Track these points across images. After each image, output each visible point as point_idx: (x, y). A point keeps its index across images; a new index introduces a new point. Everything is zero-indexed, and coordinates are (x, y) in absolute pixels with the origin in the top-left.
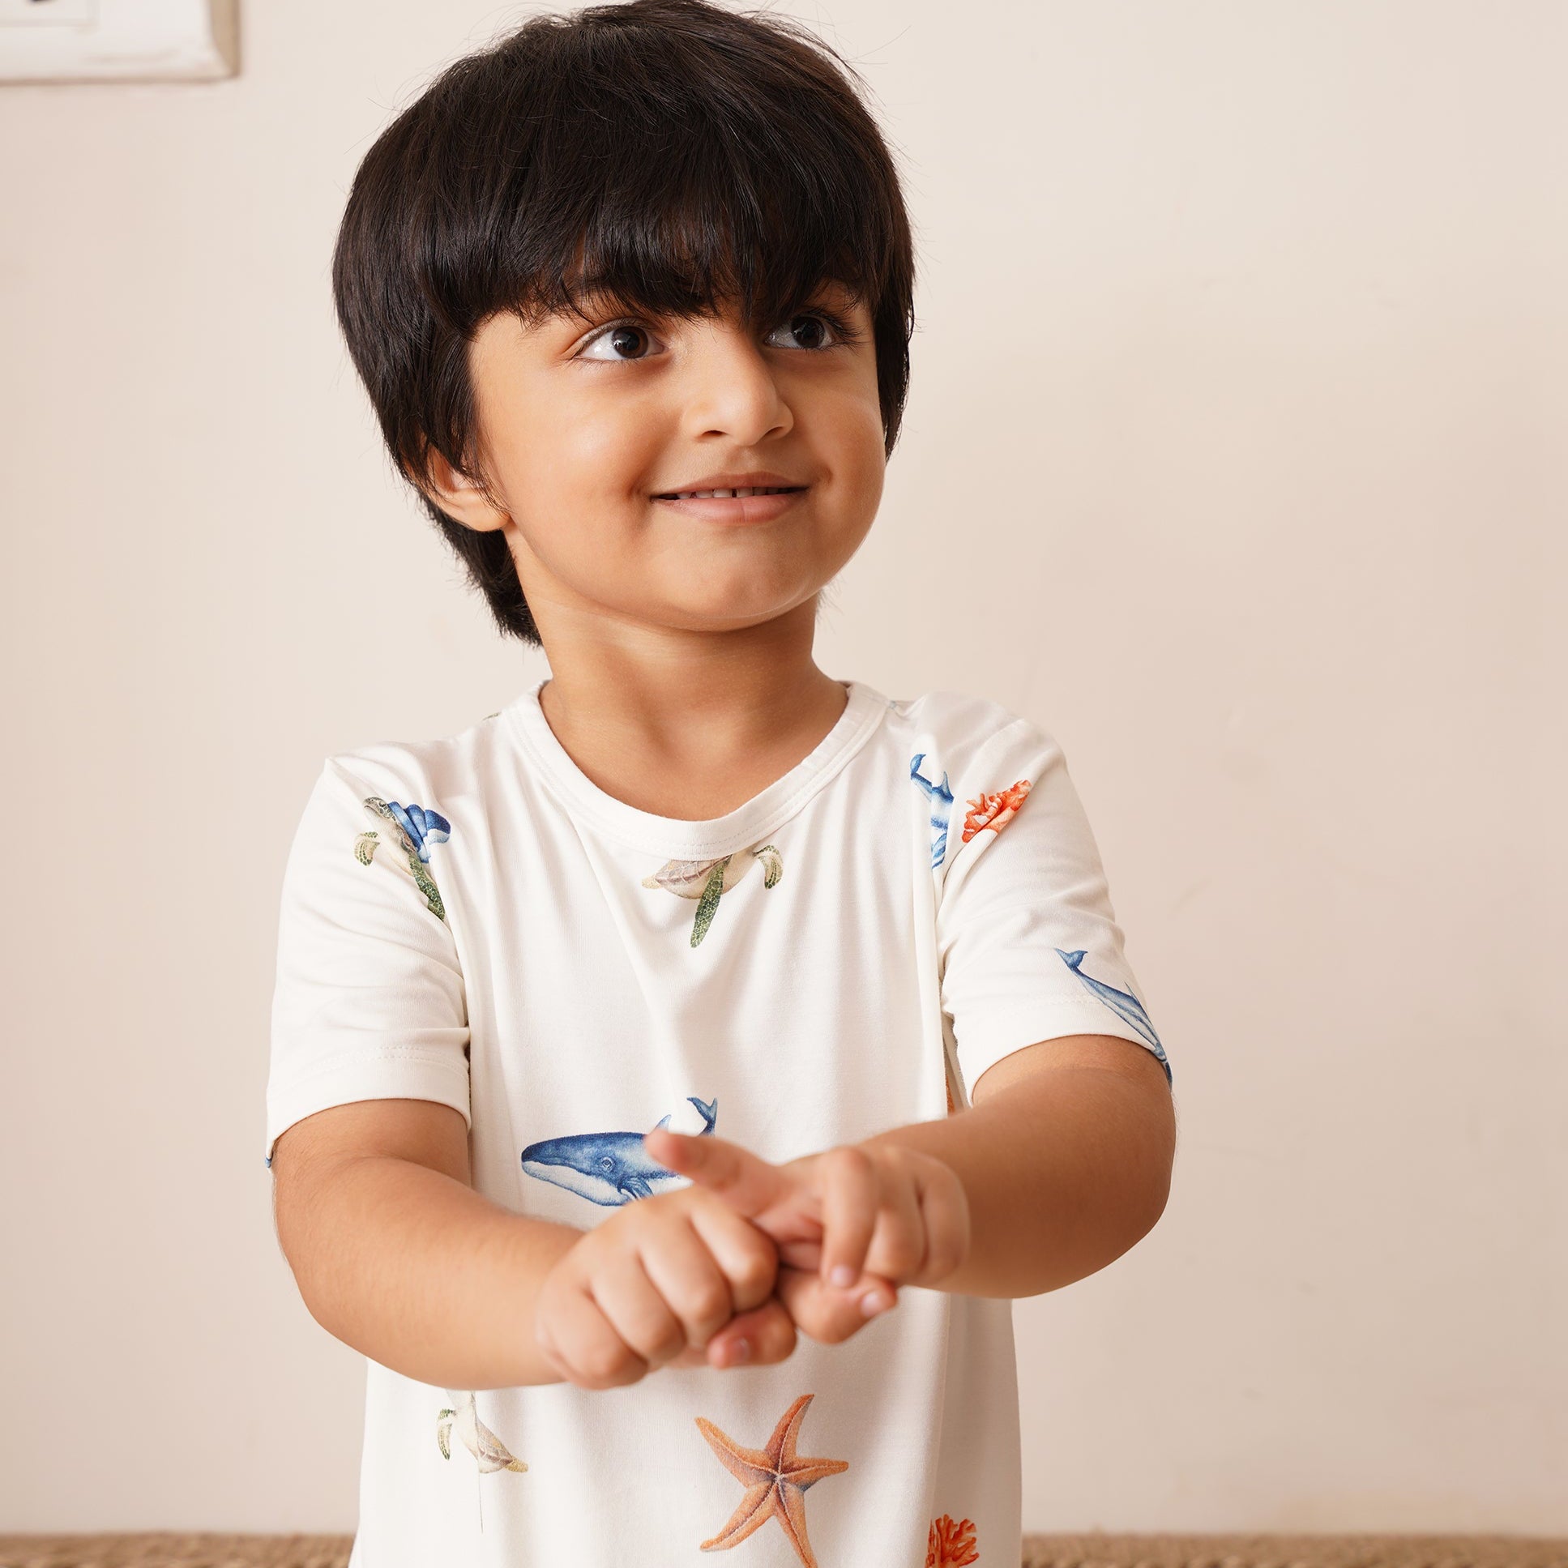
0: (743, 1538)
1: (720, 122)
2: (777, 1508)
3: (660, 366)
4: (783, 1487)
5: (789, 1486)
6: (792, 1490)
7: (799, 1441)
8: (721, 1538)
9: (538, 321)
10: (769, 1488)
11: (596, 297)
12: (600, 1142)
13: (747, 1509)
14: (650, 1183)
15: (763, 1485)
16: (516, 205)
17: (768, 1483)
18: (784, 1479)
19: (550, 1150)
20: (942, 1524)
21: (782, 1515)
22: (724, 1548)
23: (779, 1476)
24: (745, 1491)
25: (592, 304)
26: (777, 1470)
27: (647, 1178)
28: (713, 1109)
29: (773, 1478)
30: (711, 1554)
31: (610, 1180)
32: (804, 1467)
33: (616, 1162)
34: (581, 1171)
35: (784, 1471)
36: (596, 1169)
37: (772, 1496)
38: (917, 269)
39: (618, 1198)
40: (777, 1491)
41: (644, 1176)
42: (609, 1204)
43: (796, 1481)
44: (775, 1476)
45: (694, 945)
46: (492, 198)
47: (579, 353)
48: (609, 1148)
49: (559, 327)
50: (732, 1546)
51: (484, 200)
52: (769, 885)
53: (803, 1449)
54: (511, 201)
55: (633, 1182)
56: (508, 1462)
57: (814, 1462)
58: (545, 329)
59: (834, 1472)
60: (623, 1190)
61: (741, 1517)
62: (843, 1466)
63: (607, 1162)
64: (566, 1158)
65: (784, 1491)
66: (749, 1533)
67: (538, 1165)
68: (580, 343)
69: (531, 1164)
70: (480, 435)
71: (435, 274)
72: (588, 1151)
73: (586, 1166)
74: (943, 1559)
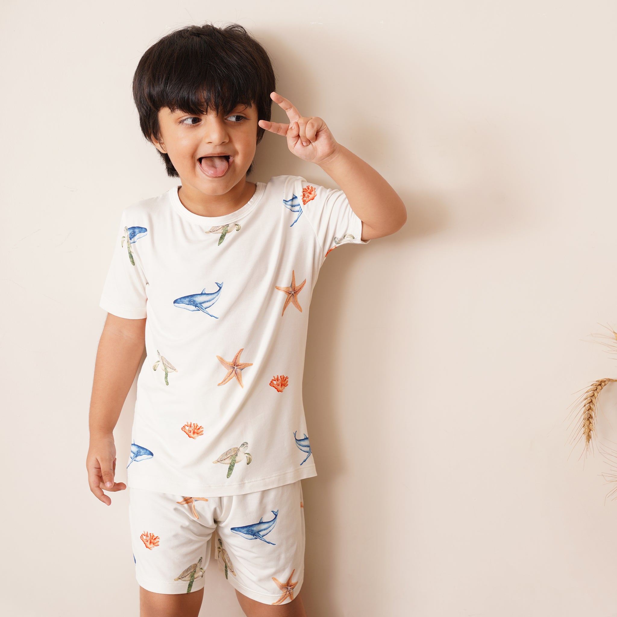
0: (227, 382)
2: (235, 375)
4: (236, 370)
5: (238, 369)
6: (239, 370)
7: (240, 359)
8: (222, 382)
10: (233, 370)
12: (189, 297)
13: (228, 375)
14: (202, 305)
15: (232, 370)
17: (233, 369)
18: (237, 368)
19: (179, 300)
20: (282, 377)
21: (236, 376)
22: (223, 385)
23: (236, 367)
24: (228, 371)
26: (235, 366)
27: (202, 304)
28: (222, 285)
29: (234, 368)
30: (220, 386)
31: (193, 305)
32: (242, 365)
33: (194, 301)
34: (186, 304)
35: (237, 366)
36: (190, 303)
37: (234, 372)
39: (196, 309)
40: (235, 371)
41: (201, 303)
42: (194, 311)
43: (240, 368)
44: (234, 367)
45: (219, 246)
46: (162, 83)
48: (192, 298)
50: (225, 384)
51: (160, 83)
53: (241, 361)
55: (198, 305)
56: (175, 370)
57: (244, 364)
59: (249, 366)
60: (196, 307)
61: (227, 377)
62: (251, 365)
63: (192, 301)
64: (183, 302)
65: (237, 371)
66: (229, 381)
67: (177, 304)
69: (175, 304)
70: (161, 133)
71: (150, 96)
72: (187, 299)
73: (187, 303)
74: (282, 385)
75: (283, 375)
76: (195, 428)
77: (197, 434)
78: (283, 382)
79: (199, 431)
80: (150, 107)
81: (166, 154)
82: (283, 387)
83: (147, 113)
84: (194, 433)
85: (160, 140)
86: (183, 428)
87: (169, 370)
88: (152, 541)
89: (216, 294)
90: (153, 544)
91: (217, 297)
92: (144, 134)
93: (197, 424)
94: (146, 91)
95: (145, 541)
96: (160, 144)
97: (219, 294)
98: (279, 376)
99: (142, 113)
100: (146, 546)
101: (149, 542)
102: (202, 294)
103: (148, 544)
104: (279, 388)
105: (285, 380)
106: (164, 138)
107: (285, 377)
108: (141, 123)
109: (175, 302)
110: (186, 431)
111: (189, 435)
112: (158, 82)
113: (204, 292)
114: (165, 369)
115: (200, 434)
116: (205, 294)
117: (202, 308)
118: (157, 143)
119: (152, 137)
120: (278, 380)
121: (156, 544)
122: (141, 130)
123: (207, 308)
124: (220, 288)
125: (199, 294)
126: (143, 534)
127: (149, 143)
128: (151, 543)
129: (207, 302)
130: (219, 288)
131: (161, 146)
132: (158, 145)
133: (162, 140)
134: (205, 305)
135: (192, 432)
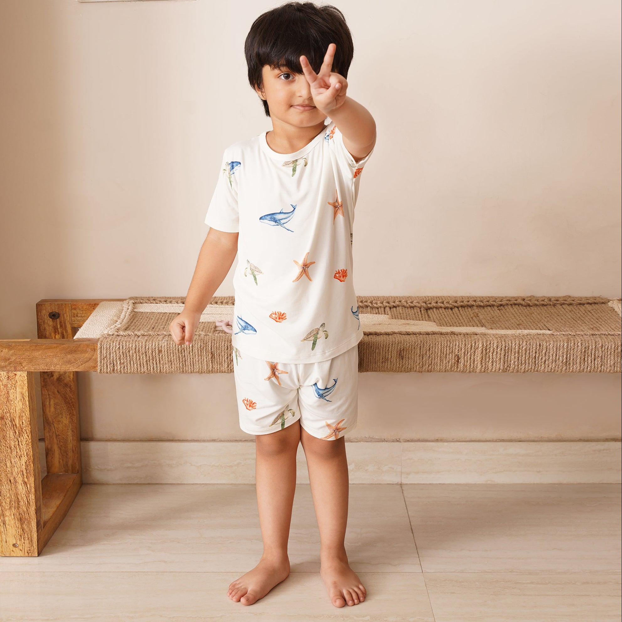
1: (311, 40)
3: (293, 81)
5: (306, 268)
7: (307, 260)
8: (296, 279)
9: (273, 69)
11: (284, 68)
12: (271, 215)
15: (302, 269)
16: (273, 48)
19: (263, 217)
20: (342, 271)
21: (305, 273)
24: (300, 271)
25: (284, 69)
26: (304, 266)
28: (296, 206)
29: (304, 268)
30: (294, 282)
31: (274, 221)
33: (274, 218)
36: (271, 220)
37: (304, 270)
38: (353, 57)
39: (276, 224)
41: (279, 220)
42: (274, 226)
45: (292, 176)
46: (269, 46)
47: (279, 77)
48: (273, 216)
49: (277, 71)
50: (298, 280)
51: (268, 46)
52: (305, 166)
54: (273, 47)
55: (278, 221)
56: (261, 273)
57: (309, 263)
58: (274, 71)
59: (313, 264)
61: (299, 275)
62: (314, 262)
64: (266, 219)
66: (300, 278)
67: (262, 220)
68: (279, 75)
69: (261, 220)
70: (263, 84)
71: (258, 55)
72: (269, 217)
73: (269, 219)
74: (343, 277)
75: (343, 269)
76: (280, 315)
77: (282, 319)
78: (344, 274)
79: (283, 317)
80: (257, 63)
81: (265, 100)
82: (345, 277)
83: (254, 66)
84: (279, 318)
85: (262, 89)
86: (271, 316)
87: (256, 273)
88: (251, 405)
89: (291, 213)
90: (252, 407)
91: (292, 216)
92: (250, 83)
93: (280, 312)
94: (256, 50)
95: (246, 404)
96: (262, 92)
97: (294, 213)
98: (340, 270)
99: (251, 66)
100: (246, 408)
101: (249, 405)
102: (280, 213)
103: (248, 407)
104: (342, 279)
105: (345, 272)
106: (265, 88)
107: (345, 270)
108: (249, 74)
109: (261, 219)
110: (273, 318)
111: (276, 320)
112: (267, 45)
113: (282, 212)
114: (252, 273)
115: (284, 319)
116: (283, 213)
117: (280, 224)
118: (259, 91)
119: (256, 86)
120: (339, 273)
121: (254, 408)
122: (248, 79)
123: (284, 224)
124: (295, 209)
125: (278, 213)
126: (244, 399)
127: (253, 90)
128: (250, 406)
129: (285, 219)
130: (293, 209)
131: (262, 95)
132: (260, 92)
133: (263, 90)
134: (282, 221)
135: (278, 318)
